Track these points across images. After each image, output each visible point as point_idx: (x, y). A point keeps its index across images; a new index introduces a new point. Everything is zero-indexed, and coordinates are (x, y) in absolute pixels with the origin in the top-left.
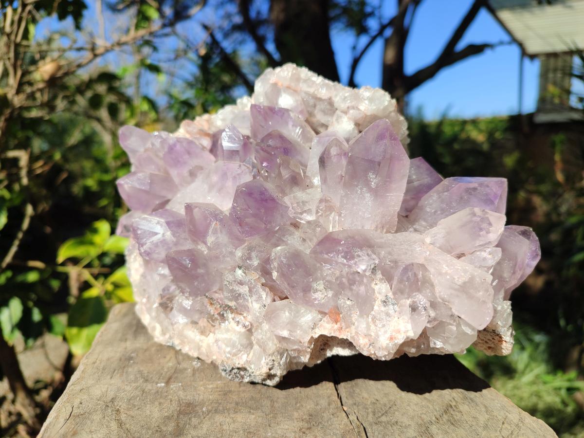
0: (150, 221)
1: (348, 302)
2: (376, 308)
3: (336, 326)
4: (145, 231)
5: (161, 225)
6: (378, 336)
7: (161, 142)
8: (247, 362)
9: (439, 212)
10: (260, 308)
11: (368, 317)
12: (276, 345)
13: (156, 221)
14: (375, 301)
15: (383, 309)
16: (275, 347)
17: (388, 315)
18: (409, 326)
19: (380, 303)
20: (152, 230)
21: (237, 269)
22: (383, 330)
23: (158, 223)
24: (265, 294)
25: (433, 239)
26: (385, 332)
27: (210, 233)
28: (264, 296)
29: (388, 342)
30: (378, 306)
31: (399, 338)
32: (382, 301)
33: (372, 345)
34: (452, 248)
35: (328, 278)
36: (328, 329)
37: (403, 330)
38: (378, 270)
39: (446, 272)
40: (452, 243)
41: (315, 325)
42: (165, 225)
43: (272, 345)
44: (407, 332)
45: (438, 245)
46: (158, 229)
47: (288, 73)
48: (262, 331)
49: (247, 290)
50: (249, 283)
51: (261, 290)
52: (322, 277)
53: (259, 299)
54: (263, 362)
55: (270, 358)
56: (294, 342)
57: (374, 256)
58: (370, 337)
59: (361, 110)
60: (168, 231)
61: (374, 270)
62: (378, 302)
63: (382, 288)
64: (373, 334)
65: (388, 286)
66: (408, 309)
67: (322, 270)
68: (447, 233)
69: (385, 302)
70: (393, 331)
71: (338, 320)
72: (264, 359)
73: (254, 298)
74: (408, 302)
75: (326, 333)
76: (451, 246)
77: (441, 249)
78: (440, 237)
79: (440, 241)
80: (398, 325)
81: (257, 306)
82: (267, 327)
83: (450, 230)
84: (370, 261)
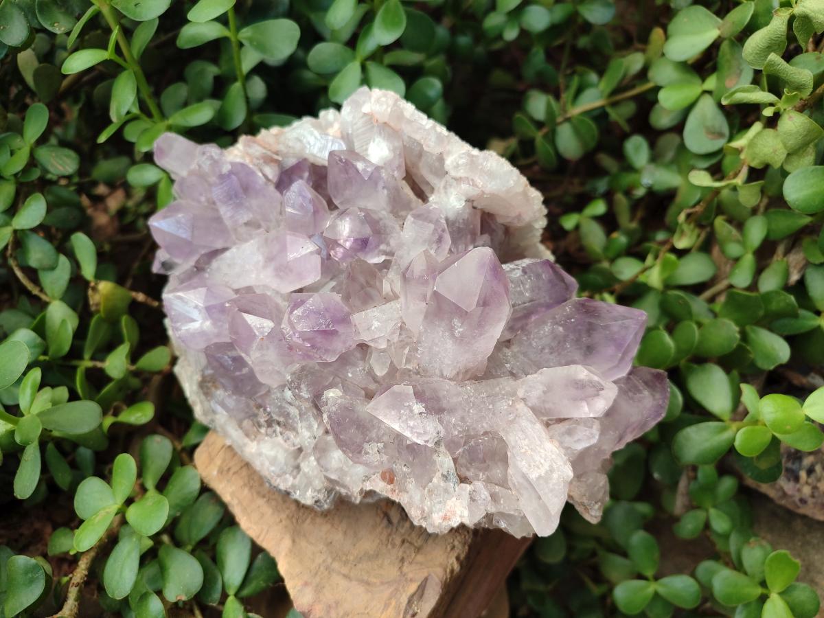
0: (186, 302)
1: (405, 469)
2: (435, 480)
3: (389, 487)
4: (178, 314)
6: (431, 512)
7: (211, 164)
8: (293, 486)
9: (547, 351)
10: (309, 438)
11: (424, 489)
12: (323, 483)
13: (194, 305)
14: (435, 473)
15: (442, 484)
16: (322, 485)
17: (446, 491)
18: (466, 513)
19: (440, 476)
20: (188, 314)
21: (286, 390)
22: (438, 507)
23: (197, 307)
24: (316, 424)
25: (526, 394)
26: (440, 510)
28: (316, 426)
29: (441, 521)
30: (437, 480)
31: (454, 520)
32: (443, 475)
33: (425, 518)
34: (546, 412)
35: (385, 439)
36: (380, 487)
37: (459, 513)
38: (442, 444)
39: (525, 453)
40: (547, 406)
41: (367, 478)
42: (204, 311)
43: (318, 484)
44: (464, 517)
45: (530, 405)
46: (195, 314)
47: (387, 108)
48: (309, 465)
49: (297, 412)
50: (299, 408)
51: (312, 419)
52: (378, 437)
53: (310, 427)
54: (309, 493)
55: (316, 494)
56: (344, 486)
57: (440, 428)
58: (423, 511)
59: (477, 186)
60: (207, 320)
61: (437, 443)
62: (438, 474)
63: (445, 461)
64: (426, 508)
65: (452, 462)
66: (468, 496)
67: (379, 428)
68: (544, 392)
69: (445, 477)
70: (449, 511)
71: (391, 481)
72: (310, 490)
73: (304, 424)
74: (468, 487)
75: (378, 490)
76: (545, 409)
77: (533, 409)
78: (535, 395)
79: (533, 401)
80: (455, 506)
81: (306, 434)
82: (315, 463)
83: (549, 389)
84: (435, 434)
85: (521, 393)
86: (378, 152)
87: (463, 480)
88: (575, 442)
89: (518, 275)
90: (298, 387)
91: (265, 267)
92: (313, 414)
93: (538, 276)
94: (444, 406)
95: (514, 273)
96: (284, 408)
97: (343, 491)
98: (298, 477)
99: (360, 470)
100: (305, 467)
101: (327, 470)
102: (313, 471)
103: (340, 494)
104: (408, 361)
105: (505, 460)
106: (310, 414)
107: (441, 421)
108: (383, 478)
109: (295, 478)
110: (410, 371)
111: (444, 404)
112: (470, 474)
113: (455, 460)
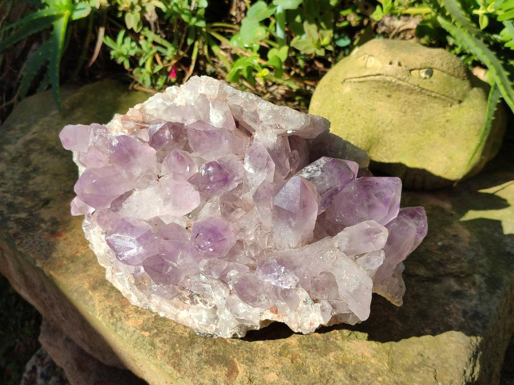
0: (124, 239)
1: (282, 304)
2: (300, 305)
3: (276, 315)
4: (121, 247)
5: (134, 242)
6: (302, 324)
8: (216, 330)
10: (221, 300)
11: (296, 312)
12: (236, 323)
13: (129, 239)
14: (299, 302)
15: (305, 306)
17: (308, 309)
18: (321, 319)
20: (126, 246)
21: (201, 275)
22: (306, 319)
23: (131, 240)
24: (224, 291)
25: (339, 245)
26: (307, 321)
27: (179, 258)
29: (309, 326)
30: (301, 305)
31: (316, 324)
32: (304, 302)
33: (299, 327)
34: (353, 252)
35: (268, 290)
36: (270, 316)
37: (317, 319)
38: (299, 285)
39: (345, 278)
40: (352, 249)
41: (261, 314)
42: (136, 241)
43: (234, 324)
44: (320, 321)
45: (343, 250)
46: (131, 245)
47: (216, 91)
48: (225, 315)
49: (210, 286)
50: (211, 284)
51: (221, 288)
52: (264, 291)
53: (220, 293)
54: (228, 331)
55: (233, 330)
56: (249, 321)
57: (296, 278)
58: (298, 324)
59: (282, 129)
60: (140, 246)
61: (297, 286)
62: (301, 302)
63: (303, 294)
64: (299, 322)
65: (307, 293)
66: (320, 310)
67: (263, 285)
68: (349, 242)
69: (305, 302)
70: (312, 320)
71: (276, 312)
72: (228, 329)
73: (216, 292)
74: (319, 305)
75: (270, 319)
76: (352, 251)
77: (345, 252)
78: (344, 245)
79: (344, 248)
80: (315, 316)
81: (219, 298)
82: (229, 313)
83: (351, 240)
84: (294, 282)
85: (336, 245)
86: (216, 118)
87: (316, 301)
88: (371, 266)
89: (319, 174)
90: (210, 274)
91: (165, 205)
92: (221, 285)
93: (331, 171)
94: (295, 265)
95: (317, 173)
96: (201, 286)
97: (249, 325)
98: (219, 324)
99: (257, 310)
100: (222, 317)
101: (238, 315)
102: (229, 318)
103: (247, 327)
104: (268, 243)
105: (335, 285)
106: (219, 285)
107: (296, 274)
108: (272, 311)
109: (216, 325)
110: (271, 248)
111: (295, 264)
112: (318, 297)
113: (308, 292)
